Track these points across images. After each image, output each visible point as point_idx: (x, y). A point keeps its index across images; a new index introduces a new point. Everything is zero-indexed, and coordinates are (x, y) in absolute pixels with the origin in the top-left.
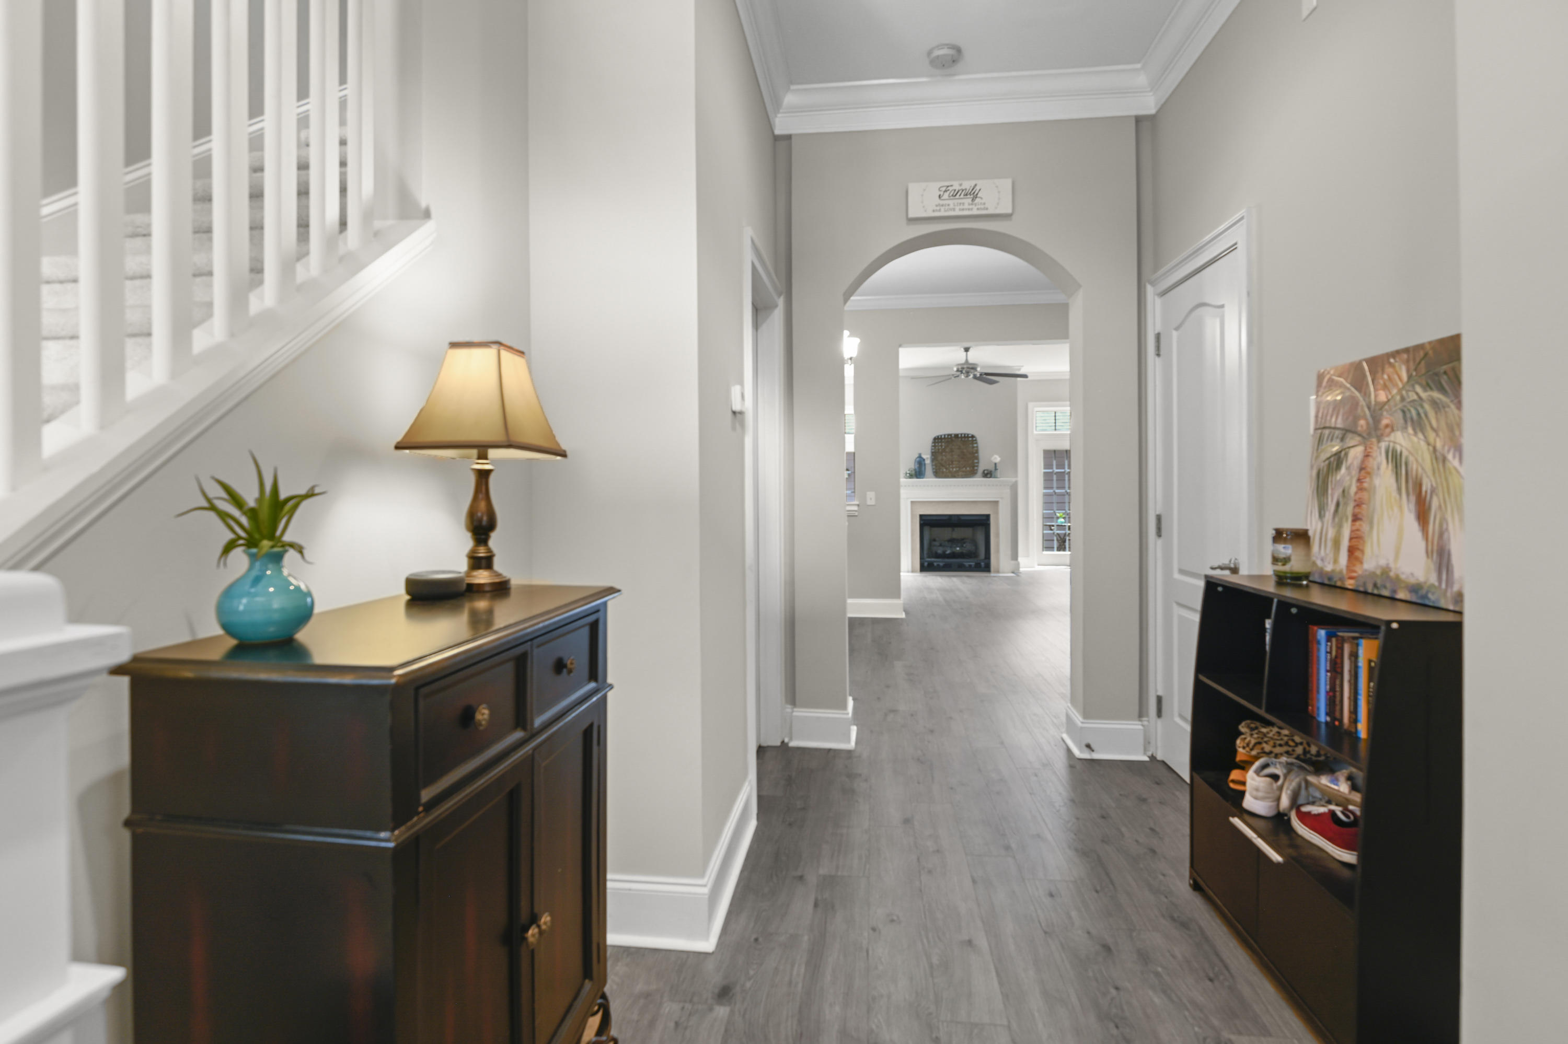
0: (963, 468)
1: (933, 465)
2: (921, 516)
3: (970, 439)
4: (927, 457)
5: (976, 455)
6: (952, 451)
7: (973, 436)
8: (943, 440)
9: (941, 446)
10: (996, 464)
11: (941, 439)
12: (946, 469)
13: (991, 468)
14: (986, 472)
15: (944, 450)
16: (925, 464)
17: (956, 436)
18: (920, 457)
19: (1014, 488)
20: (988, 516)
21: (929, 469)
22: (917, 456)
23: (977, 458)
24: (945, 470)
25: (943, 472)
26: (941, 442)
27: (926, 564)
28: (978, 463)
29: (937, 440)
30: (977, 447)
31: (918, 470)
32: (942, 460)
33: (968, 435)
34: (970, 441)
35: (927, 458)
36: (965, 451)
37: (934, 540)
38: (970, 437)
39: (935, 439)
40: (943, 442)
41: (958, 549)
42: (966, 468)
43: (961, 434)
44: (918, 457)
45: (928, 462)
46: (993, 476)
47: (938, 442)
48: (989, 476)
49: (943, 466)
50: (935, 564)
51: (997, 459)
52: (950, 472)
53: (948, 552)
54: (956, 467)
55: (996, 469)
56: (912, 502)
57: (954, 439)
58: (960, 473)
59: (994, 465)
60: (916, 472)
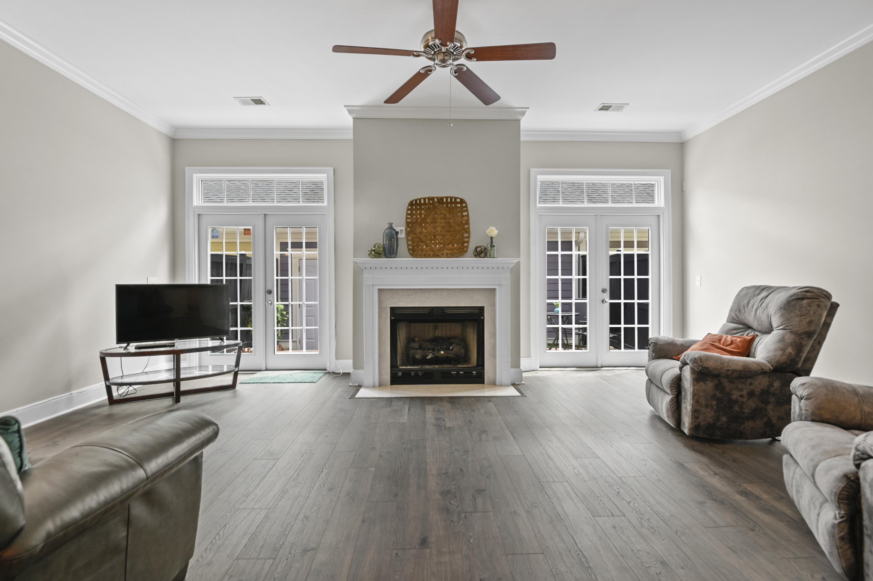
0: (449, 244)
1: (408, 240)
2: (392, 309)
3: (459, 205)
4: (401, 228)
5: (467, 226)
6: (434, 221)
7: (462, 201)
8: (423, 207)
9: (420, 214)
10: (492, 238)
11: (420, 204)
12: (427, 246)
13: (486, 243)
14: (479, 249)
15: (424, 220)
16: (397, 238)
17: (440, 200)
18: (391, 227)
19: (516, 272)
20: (482, 309)
21: (403, 246)
22: (387, 226)
23: (468, 231)
24: (425, 247)
25: (422, 250)
26: (420, 209)
27: (400, 374)
28: (468, 237)
29: (414, 205)
30: (468, 216)
31: (386, 246)
32: (421, 233)
33: (456, 199)
34: (459, 207)
35: (401, 231)
36: (451, 221)
37: (413, 340)
38: (458, 203)
39: (411, 204)
40: (423, 209)
41: (442, 352)
42: (453, 245)
43: (447, 198)
44: (388, 228)
45: (402, 236)
46: (488, 254)
47: (416, 210)
48: (483, 255)
49: (422, 242)
50: (413, 374)
51: (493, 231)
52: (432, 250)
53: (429, 357)
54: (440, 243)
55: (492, 246)
56: (380, 290)
57: (437, 204)
58: (445, 251)
59: (490, 241)
60: (384, 249)
